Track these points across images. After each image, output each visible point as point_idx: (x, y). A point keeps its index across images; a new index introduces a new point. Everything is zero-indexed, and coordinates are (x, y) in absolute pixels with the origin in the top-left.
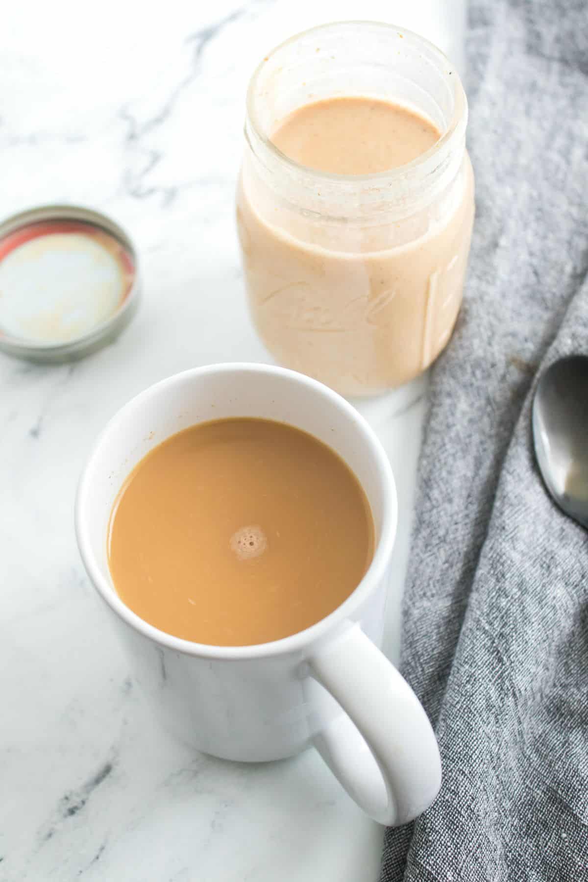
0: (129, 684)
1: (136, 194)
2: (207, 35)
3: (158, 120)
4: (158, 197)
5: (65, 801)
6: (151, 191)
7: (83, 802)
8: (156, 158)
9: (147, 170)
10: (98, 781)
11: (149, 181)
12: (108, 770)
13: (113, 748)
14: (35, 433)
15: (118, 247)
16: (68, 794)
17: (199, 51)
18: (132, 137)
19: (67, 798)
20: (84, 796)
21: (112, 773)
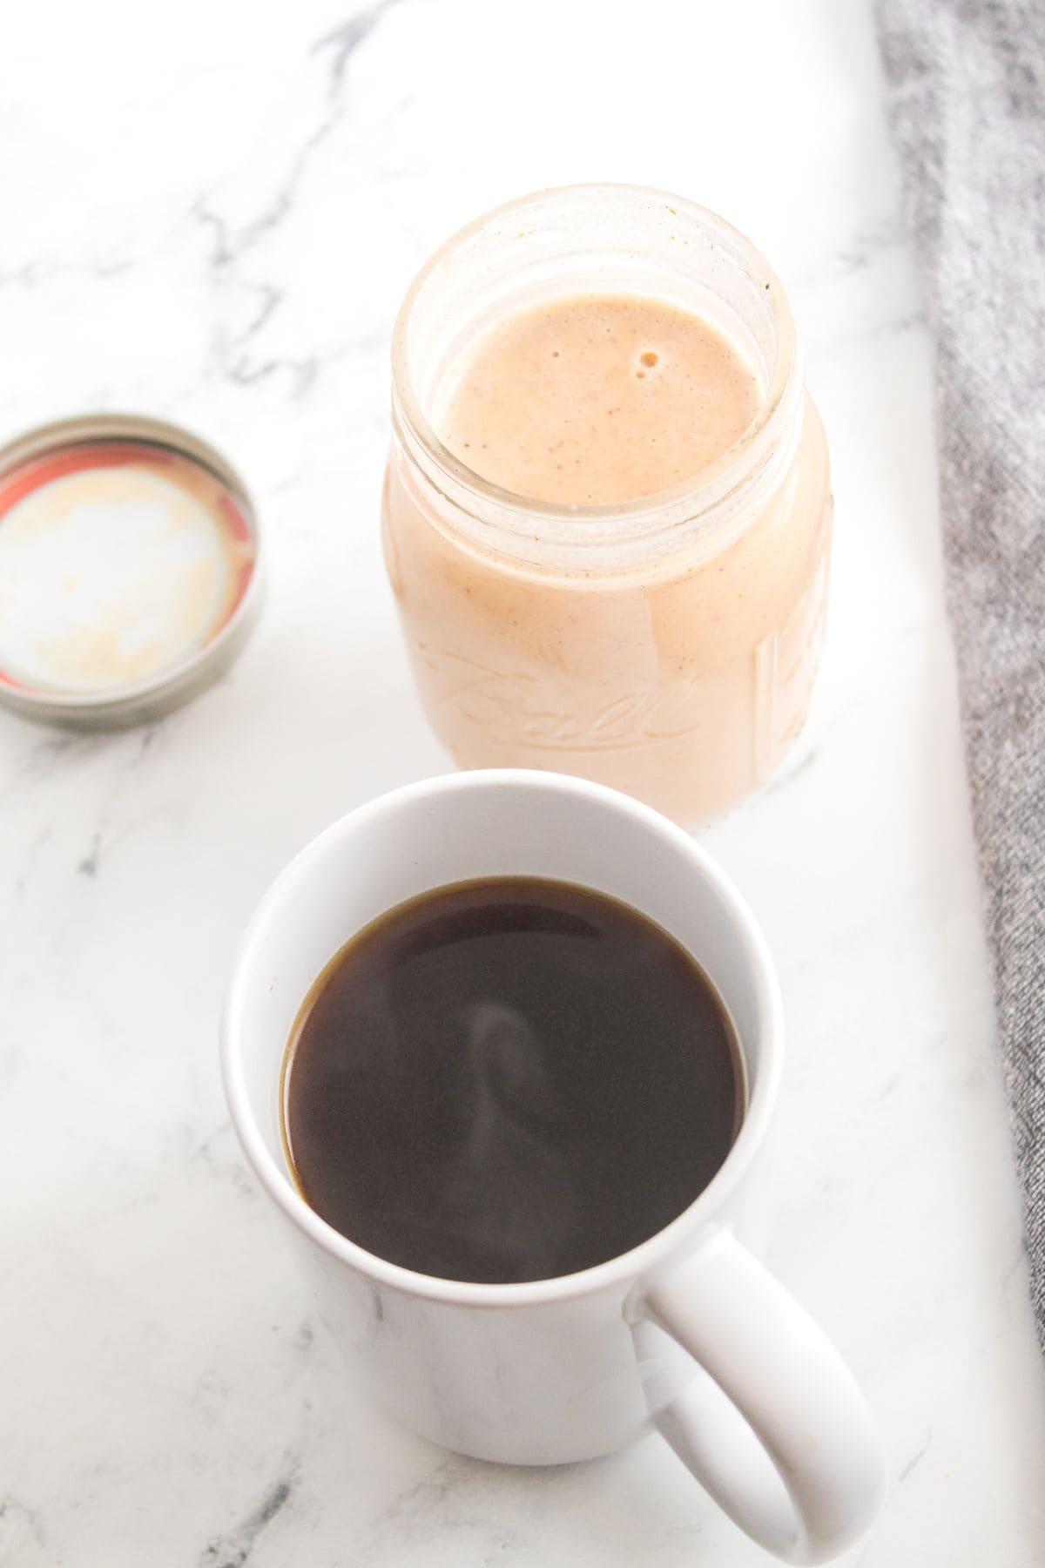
0: (308, 1335)
1: (239, 378)
2: (352, 35)
3: (271, 221)
4: (283, 381)
5: (211, 1556)
6: (269, 369)
7: (244, 1556)
8: (273, 299)
9: (256, 326)
10: (265, 1516)
11: (261, 349)
12: (282, 1494)
13: (288, 1453)
14: (88, 867)
15: (215, 489)
16: (214, 1543)
17: (339, 69)
18: (222, 258)
19: (212, 1550)
20: (244, 1545)
21: (290, 1499)
